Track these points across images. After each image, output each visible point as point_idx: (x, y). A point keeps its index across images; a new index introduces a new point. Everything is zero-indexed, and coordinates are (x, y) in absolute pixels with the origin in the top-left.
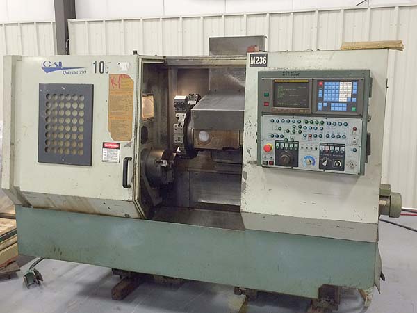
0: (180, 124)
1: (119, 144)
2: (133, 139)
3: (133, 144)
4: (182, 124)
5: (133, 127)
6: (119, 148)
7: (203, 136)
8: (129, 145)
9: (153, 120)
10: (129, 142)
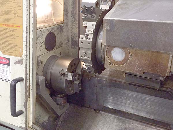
0: (87, 36)
1: (9, 59)
2: (24, 56)
3: (24, 61)
4: (91, 36)
5: (24, 39)
6: (9, 64)
7: (118, 55)
8: (20, 62)
9: (62, 25)
10: (19, 58)
